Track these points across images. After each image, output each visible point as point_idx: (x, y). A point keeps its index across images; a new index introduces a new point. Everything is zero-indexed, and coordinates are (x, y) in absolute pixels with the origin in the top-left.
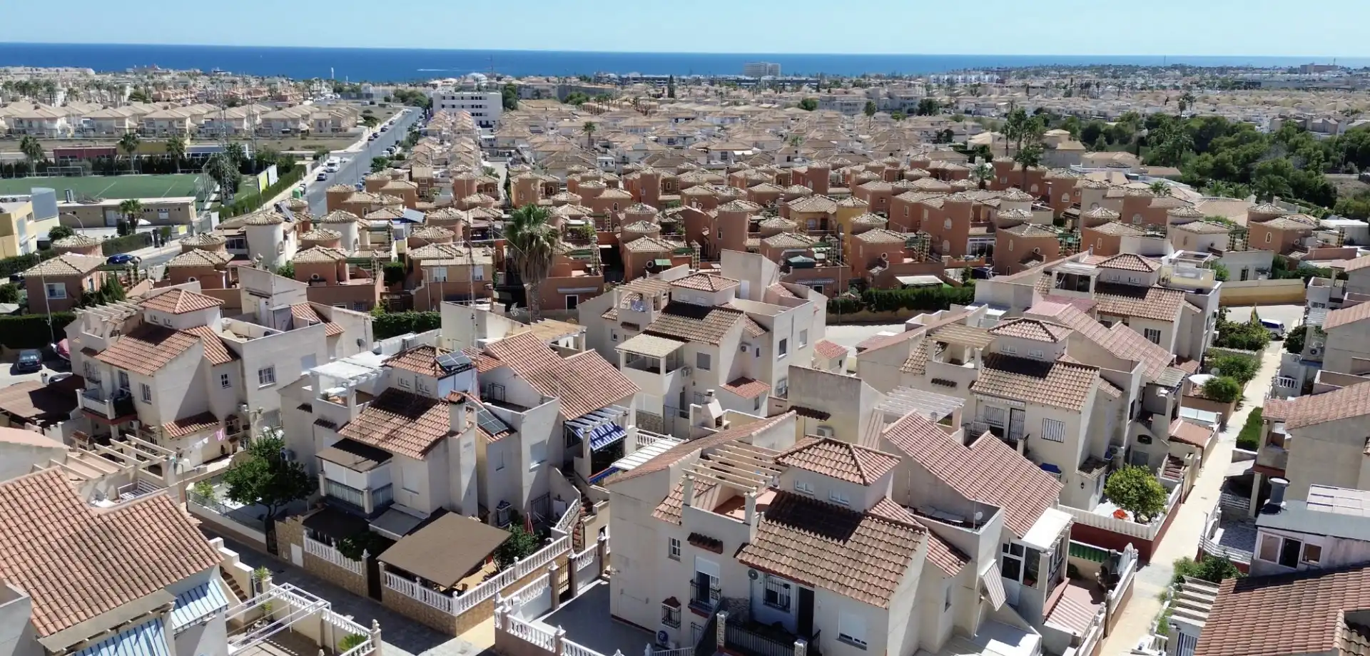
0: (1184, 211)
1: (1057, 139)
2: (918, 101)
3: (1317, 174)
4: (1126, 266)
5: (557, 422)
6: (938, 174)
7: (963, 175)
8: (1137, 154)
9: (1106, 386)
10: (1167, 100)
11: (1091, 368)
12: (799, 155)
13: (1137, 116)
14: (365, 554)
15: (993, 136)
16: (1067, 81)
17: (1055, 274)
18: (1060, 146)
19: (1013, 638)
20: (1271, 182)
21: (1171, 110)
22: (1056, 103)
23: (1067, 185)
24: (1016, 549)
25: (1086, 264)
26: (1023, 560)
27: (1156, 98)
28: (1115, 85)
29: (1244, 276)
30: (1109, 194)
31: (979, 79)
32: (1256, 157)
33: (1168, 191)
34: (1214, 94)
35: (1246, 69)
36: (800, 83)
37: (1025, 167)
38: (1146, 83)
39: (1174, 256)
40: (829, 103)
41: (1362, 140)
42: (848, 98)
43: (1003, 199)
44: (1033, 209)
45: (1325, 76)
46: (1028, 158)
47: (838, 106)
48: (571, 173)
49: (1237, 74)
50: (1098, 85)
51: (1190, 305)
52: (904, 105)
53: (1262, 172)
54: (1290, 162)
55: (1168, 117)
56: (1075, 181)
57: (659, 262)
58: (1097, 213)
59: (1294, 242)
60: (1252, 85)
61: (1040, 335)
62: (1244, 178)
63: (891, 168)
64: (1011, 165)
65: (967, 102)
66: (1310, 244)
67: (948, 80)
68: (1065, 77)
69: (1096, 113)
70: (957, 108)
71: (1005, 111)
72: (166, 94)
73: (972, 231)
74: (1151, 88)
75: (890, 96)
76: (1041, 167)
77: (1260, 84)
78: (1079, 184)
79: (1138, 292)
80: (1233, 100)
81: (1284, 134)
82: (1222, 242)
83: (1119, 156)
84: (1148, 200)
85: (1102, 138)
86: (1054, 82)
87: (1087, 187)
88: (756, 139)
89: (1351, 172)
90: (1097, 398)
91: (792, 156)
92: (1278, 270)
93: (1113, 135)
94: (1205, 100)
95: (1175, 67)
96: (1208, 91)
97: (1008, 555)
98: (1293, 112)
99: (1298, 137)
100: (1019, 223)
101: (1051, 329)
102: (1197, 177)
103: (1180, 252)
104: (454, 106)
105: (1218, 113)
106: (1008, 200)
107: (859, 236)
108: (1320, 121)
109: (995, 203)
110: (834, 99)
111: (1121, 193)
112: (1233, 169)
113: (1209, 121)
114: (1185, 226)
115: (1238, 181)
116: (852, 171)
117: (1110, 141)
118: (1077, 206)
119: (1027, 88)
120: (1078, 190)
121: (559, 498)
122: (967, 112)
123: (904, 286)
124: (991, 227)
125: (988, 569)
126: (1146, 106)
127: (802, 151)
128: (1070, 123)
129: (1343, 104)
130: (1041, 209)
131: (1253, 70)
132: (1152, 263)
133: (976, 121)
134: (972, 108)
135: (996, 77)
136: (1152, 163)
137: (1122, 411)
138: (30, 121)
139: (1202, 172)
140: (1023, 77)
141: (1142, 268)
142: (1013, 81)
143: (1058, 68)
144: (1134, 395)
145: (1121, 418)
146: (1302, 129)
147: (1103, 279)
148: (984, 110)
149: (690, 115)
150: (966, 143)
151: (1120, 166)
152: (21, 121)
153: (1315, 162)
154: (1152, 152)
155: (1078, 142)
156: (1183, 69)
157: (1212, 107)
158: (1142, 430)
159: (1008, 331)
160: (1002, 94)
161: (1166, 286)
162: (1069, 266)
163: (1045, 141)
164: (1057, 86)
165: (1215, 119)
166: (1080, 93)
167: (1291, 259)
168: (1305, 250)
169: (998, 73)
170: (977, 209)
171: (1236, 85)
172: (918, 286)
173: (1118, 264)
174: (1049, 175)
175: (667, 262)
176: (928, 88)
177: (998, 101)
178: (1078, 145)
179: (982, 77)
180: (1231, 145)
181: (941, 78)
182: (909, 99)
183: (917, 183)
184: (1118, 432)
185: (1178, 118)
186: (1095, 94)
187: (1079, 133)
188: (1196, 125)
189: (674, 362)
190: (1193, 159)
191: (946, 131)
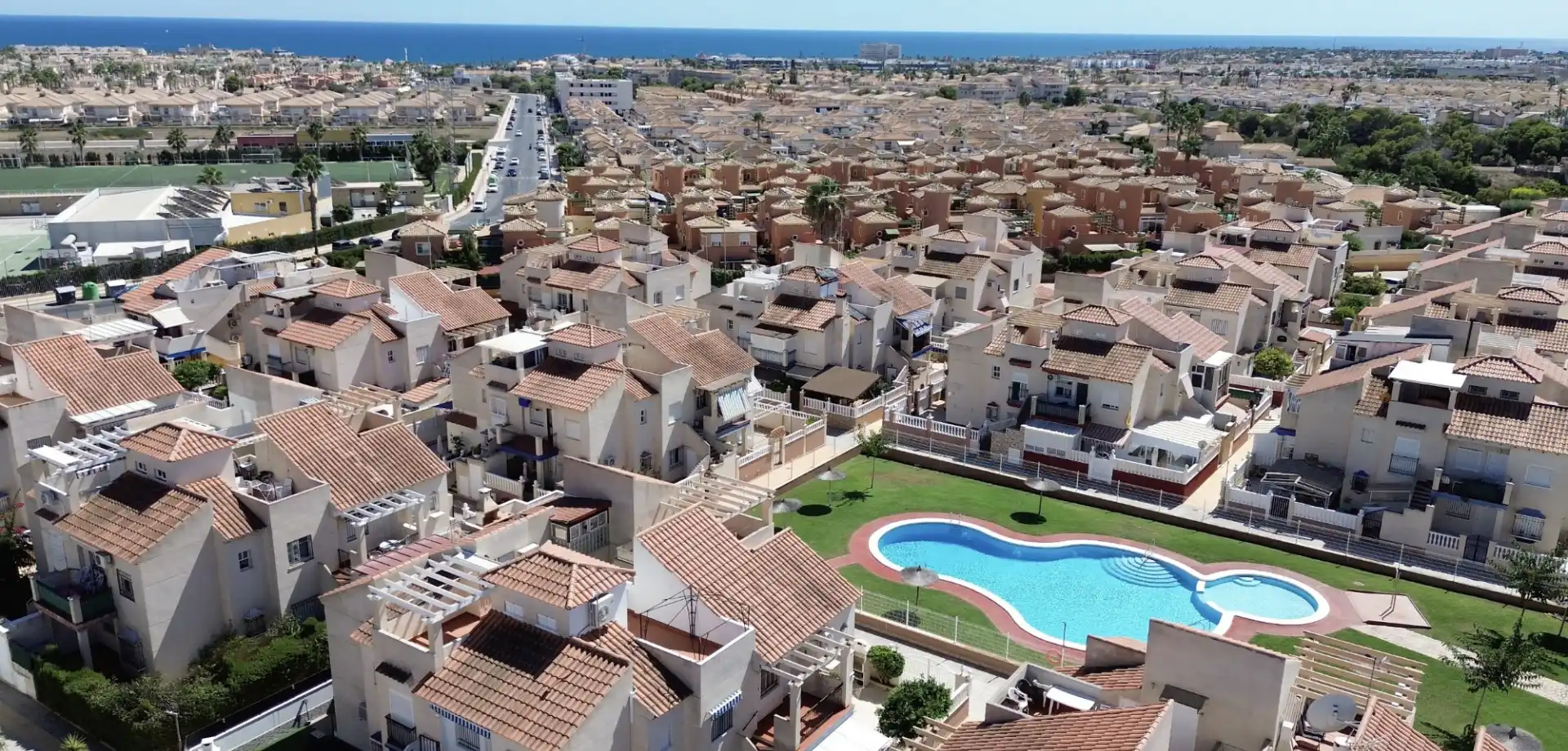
0: (1327, 193)
1: (1216, 130)
2: (1065, 90)
3: (1465, 165)
4: (1274, 228)
5: (891, 317)
6: (1105, 162)
7: (1129, 163)
8: (1295, 145)
9: (1256, 299)
10: (1332, 90)
11: (1246, 286)
12: (965, 145)
13: (1298, 107)
14: (789, 389)
15: (1151, 128)
16: (1224, 67)
17: (1219, 236)
18: (1218, 138)
19: (1198, 415)
20: (1418, 172)
21: (1334, 101)
22: (1212, 92)
23: (1227, 172)
24: (1201, 369)
25: (1244, 228)
26: (1203, 375)
27: (1320, 88)
28: (1276, 71)
29: (1377, 246)
30: (1265, 180)
31: (1125, 64)
32: (1408, 149)
33: (1319, 178)
34: (1382, 83)
35: (1425, 54)
36: (928, 69)
37: (1188, 156)
38: (1311, 70)
39: (1312, 222)
40: (970, 91)
41: (1524, 133)
42: (990, 86)
43: (1171, 183)
44: (1197, 192)
45: (1511, 62)
46: (1192, 148)
47: (980, 95)
48: (761, 161)
49: (1414, 59)
50: (1258, 74)
51: (1322, 258)
52: (1049, 94)
53: (1412, 163)
54: (1439, 154)
55: (1330, 108)
56: (1233, 169)
57: (889, 232)
58: (1253, 194)
59: (1421, 219)
60: (1429, 73)
61: (1212, 266)
62: (1396, 170)
63: (1061, 157)
64: (1174, 155)
65: (1115, 91)
66: (1434, 221)
67: (1093, 66)
68: (1221, 62)
69: (1255, 103)
70: (1106, 97)
71: (1157, 101)
72: (258, 79)
73: (1143, 211)
74: (1316, 75)
75: (1034, 84)
76: (1203, 157)
77: (1436, 71)
78: (1237, 172)
79: (1282, 247)
80: (1401, 90)
81: (1449, 127)
82: (1360, 219)
83: (1276, 147)
84: (1299, 185)
85: (1260, 131)
86: (1209, 68)
87: (1245, 174)
88: (915, 130)
89: (1508, 165)
90: (1249, 307)
91: (957, 146)
92: (1406, 242)
93: (1272, 128)
94: (1372, 89)
95: (1345, 51)
96: (1377, 79)
97: (1196, 373)
98: (1463, 103)
99: (1463, 130)
100: (1186, 202)
101: (1219, 262)
102: (1351, 168)
103: (1317, 220)
104: (582, 94)
105: (1384, 104)
106: (1176, 184)
107: (1052, 212)
108: (1487, 113)
109: (1164, 187)
110: (974, 87)
111: (1275, 180)
112: (1386, 162)
113: (1372, 113)
114: (1327, 206)
115: (1389, 171)
116: (1025, 160)
117: (1269, 133)
118: (1236, 191)
119: (1182, 76)
120: (1236, 177)
121: (892, 367)
122: (1116, 101)
123: (1093, 253)
124: (1160, 207)
125: (1185, 377)
126: (1308, 97)
127: (968, 141)
128: (1229, 113)
129: (1516, 95)
130: (1204, 193)
131: (1433, 54)
132: (1295, 227)
133: (1128, 111)
134: (1121, 96)
135: (1145, 62)
136: (1309, 155)
137: (1267, 317)
138: (166, 108)
139: (1357, 164)
140: (1174, 62)
141: (1286, 229)
142: (1163, 66)
143: (1215, 51)
144: (1275, 307)
145: (1266, 323)
146: (1468, 121)
147: (1257, 238)
148: (1134, 100)
149: (832, 105)
150: (1122, 135)
151: (1277, 156)
152: (156, 108)
153: (1463, 153)
154: (1310, 145)
155: (1237, 134)
156: (1354, 52)
157: (1379, 97)
158: (1280, 332)
159: (1188, 263)
160: (1153, 82)
161: (1304, 243)
162: (1231, 229)
163: (1204, 133)
164: (1213, 73)
165: (1378, 111)
166: (1239, 81)
167: (1418, 234)
168: (1430, 226)
169: (1146, 57)
170: (1148, 192)
171: (1409, 73)
172: (1103, 252)
173: (1269, 226)
174: (1210, 163)
175: (895, 231)
176: (1071, 74)
177: (1150, 89)
178: (1237, 136)
179: (1129, 62)
180: (1389, 138)
181: (1084, 62)
182: (1054, 87)
183: (1092, 170)
184: (1264, 333)
185: (1340, 109)
186: (1254, 83)
187: (1237, 125)
188: (1358, 117)
189: (940, 293)
190: (1350, 151)
191: (1101, 122)
